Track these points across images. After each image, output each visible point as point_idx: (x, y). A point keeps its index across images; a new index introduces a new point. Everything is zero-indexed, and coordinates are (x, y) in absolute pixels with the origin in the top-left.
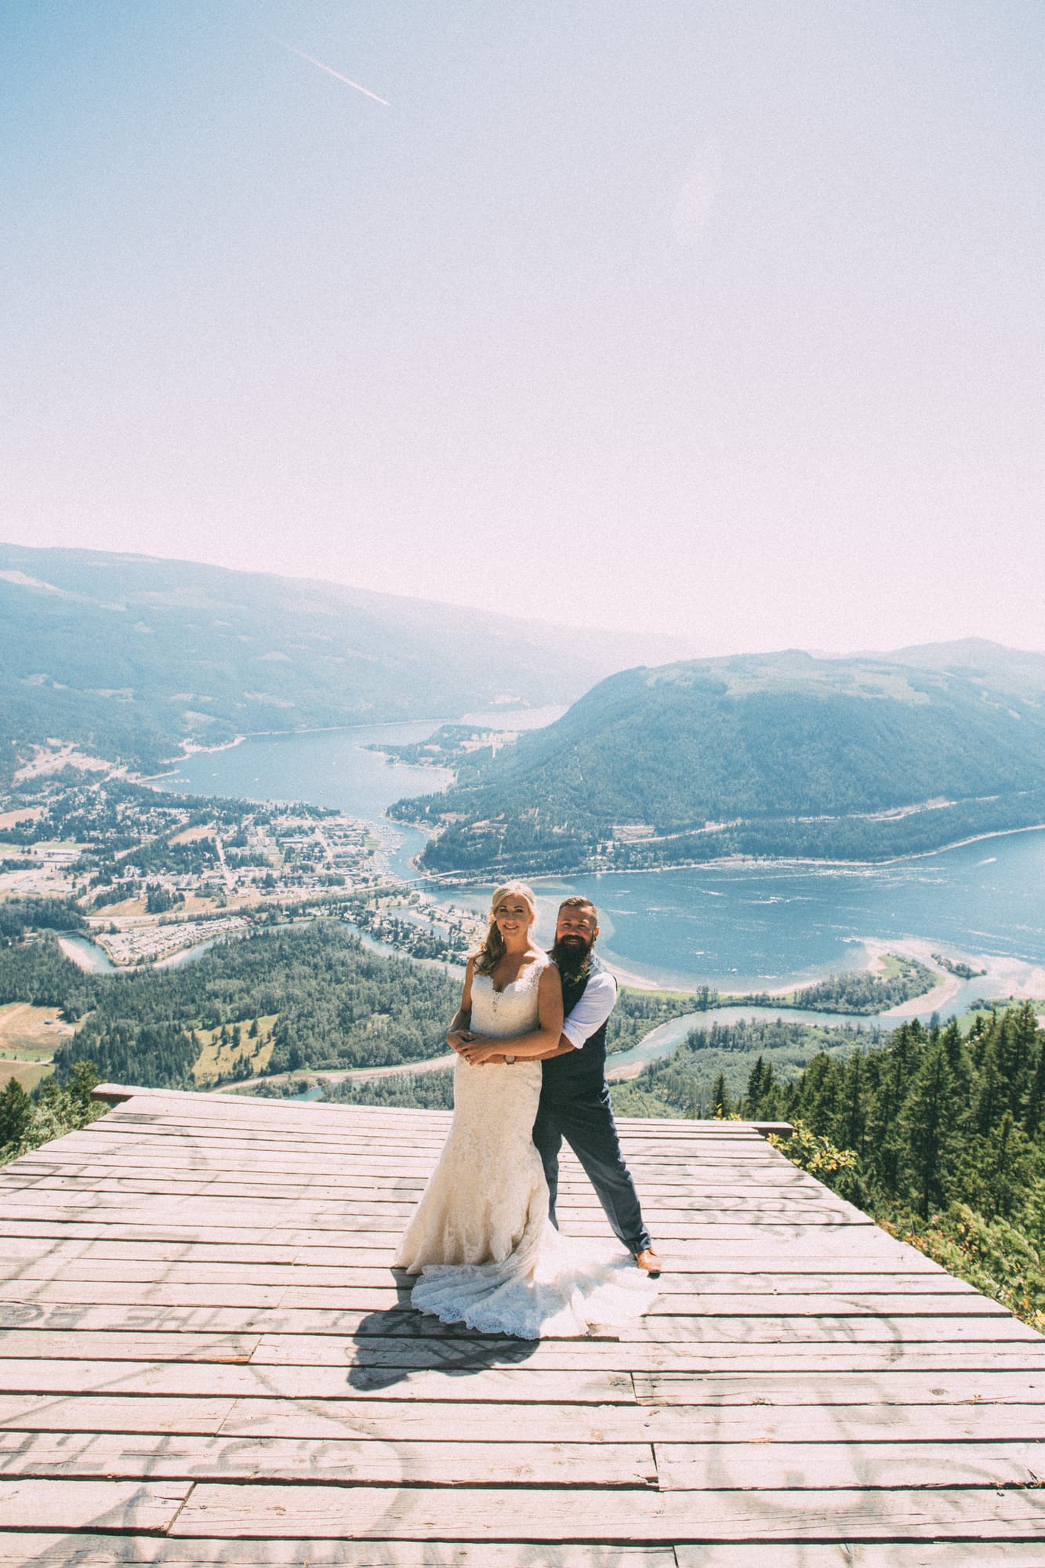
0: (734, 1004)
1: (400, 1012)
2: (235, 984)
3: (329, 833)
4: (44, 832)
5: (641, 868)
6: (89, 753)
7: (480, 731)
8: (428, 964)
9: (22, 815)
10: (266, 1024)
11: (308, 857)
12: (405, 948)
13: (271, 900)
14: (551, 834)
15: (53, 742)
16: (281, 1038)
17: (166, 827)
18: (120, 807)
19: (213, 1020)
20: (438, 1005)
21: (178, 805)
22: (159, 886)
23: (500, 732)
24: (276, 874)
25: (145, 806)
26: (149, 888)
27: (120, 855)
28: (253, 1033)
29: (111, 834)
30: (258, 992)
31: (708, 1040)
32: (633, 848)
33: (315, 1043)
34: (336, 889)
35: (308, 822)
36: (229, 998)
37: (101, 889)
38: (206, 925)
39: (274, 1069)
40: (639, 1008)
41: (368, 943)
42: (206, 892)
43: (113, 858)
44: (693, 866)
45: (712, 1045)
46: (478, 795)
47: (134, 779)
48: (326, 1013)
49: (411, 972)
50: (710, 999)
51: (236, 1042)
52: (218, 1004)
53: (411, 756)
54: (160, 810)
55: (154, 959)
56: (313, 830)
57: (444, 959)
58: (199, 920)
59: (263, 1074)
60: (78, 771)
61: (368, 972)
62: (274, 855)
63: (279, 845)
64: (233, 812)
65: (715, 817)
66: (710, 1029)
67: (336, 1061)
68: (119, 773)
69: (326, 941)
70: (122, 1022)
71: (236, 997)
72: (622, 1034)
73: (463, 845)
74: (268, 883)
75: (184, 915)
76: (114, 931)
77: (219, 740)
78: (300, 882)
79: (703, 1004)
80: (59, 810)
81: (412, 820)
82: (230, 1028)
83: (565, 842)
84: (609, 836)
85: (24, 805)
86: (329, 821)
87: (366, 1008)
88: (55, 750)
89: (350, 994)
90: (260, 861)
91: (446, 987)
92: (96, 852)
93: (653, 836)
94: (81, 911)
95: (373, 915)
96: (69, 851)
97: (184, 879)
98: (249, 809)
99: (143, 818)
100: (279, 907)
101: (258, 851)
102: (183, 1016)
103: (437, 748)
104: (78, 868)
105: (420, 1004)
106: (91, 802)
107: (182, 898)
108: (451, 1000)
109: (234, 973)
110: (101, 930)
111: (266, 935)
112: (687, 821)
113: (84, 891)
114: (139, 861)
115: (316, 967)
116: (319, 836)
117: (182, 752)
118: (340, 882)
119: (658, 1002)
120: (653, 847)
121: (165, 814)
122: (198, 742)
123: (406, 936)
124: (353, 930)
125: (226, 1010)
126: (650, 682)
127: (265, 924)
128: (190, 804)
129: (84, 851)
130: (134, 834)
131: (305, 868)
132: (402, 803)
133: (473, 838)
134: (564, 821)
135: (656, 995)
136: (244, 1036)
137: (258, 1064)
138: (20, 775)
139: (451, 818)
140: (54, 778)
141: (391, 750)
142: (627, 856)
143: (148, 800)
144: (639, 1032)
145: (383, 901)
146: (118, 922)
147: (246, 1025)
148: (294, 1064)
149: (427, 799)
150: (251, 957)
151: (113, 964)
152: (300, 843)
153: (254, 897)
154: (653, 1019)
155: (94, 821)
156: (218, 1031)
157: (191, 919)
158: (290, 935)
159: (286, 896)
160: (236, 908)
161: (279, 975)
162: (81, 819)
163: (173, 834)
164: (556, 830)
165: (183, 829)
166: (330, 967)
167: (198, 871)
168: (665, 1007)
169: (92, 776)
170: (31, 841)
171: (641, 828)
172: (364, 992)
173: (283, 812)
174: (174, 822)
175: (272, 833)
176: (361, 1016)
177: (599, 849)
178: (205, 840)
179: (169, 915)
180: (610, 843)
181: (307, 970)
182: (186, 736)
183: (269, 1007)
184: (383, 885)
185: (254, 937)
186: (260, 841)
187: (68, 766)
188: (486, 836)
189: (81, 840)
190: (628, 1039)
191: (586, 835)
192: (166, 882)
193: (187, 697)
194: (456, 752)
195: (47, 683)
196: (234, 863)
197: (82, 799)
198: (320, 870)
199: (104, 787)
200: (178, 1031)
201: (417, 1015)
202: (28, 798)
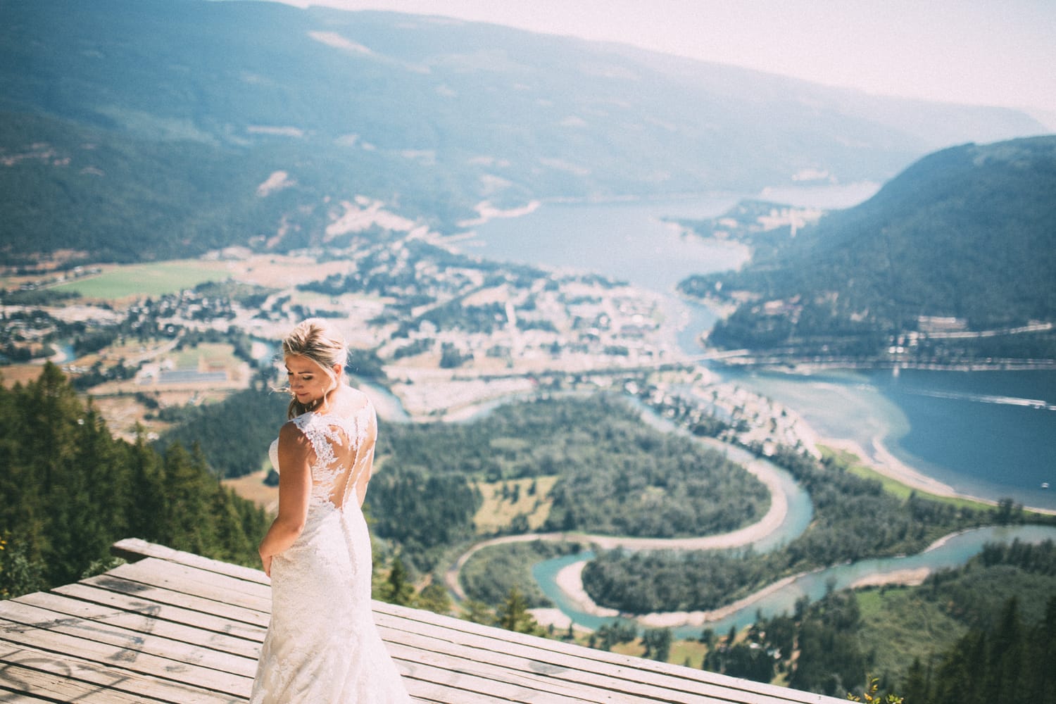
0: (1039, 521)
1: (675, 487)
2: (517, 444)
3: (617, 303)
4: (351, 285)
5: (947, 364)
6: (394, 211)
7: (779, 207)
8: (708, 443)
9: (332, 268)
10: (545, 484)
11: (596, 325)
12: (686, 424)
13: (556, 365)
14: (848, 321)
15: (361, 200)
16: (558, 499)
17: (462, 286)
18: (419, 266)
19: (495, 475)
20: (715, 484)
21: (472, 266)
22: (451, 345)
23: (803, 209)
24: (562, 341)
25: (442, 266)
26: (445, 346)
27: (418, 311)
28: (532, 491)
29: (410, 291)
30: (539, 452)
31: (1005, 557)
32: (940, 342)
33: (591, 508)
34: (620, 361)
35: (596, 291)
36: (511, 455)
37: (401, 343)
38: (495, 384)
39: (549, 527)
40: (929, 512)
41: (648, 417)
42: (496, 352)
43: (410, 313)
44: (1009, 368)
45: (1010, 562)
46: (774, 275)
47: (435, 240)
48: (602, 480)
49: (690, 448)
50: (1013, 513)
51: (515, 497)
52: (500, 461)
53: (705, 230)
54: (456, 271)
55: (444, 412)
56: (600, 299)
57: (725, 439)
58: (487, 379)
59: (539, 531)
60: (381, 229)
61: (647, 445)
62: (562, 322)
63: (568, 312)
64: (525, 277)
65: (1041, 316)
66: (1009, 544)
67: (609, 527)
68: (419, 233)
69: (607, 409)
70: (414, 468)
71: (518, 455)
72: (908, 537)
73: (753, 325)
74: (555, 349)
75: (473, 373)
76: (409, 382)
77: (515, 205)
78: (585, 349)
79: (1005, 516)
80: (366, 265)
81: (701, 295)
82: (511, 484)
83: (863, 330)
84: (914, 327)
85: (334, 258)
86: (617, 292)
87: (642, 480)
88: (363, 208)
89: (627, 464)
90: (547, 327)
91: (724, 468)
92: (397, 307)
93: (964, 330)
94: (381, 362)
95: (654, 388)
96: (372, 304)
97: (478, 337)
98: (538, 275)
99: (440, 277)
100: (563, 374)
101: (546, 317)
102: (468, 468)
103: (732, 223)
104: (380, 321)
105: (696, 482)
106: (393, 260)
107: (471, 357)
108: (728, 482)
109: (517, 432)
110: (398, 381)
111: (550, 401)
112: (1006, 318)
113: (384, 343)
114: (437, 318)
115: (595, 435)
116: (607, 306)
117: (478, 215)
118: (624, 352)
119: (952, 509)
120: (962, 343)
121: (459, 276)
122: (495, 205)
123: (687, 413)
124: (634, 404)
125: (508, 466)
126: (978, 161)
127: (549, 388)
128: (485, 267)
129: (387, 306)
130: (431, 292)
131: (591, 337)
132: (694, 278)
133: (764, 319)
134: (864, 308)
135: (950, 502)
136: (523, 494)
137: (536, 521)
138: (334, 230)
139: (742, 296)
140: (362, 234)
141: (685, 223)
142: (931, 352)
143: (445, 261)
144: (926, 538)
145: (667, 375)
146: (413, 374)
147: (525, 483)
148: (569, 524)
149: (718, 276)
150: (534, 419)
151: (407, 413)
152: (587, 311)
153: (539, 361)
154: (944, 526)
155: (395, 278)
156: (499, 486)
157: (481, 377)
158: (573, 402)
159: (571, 362)
160: (524, 370)
161: (560, 439)
162: (385, 276)
163: (468, 295)
164: (855, 317)
165: (477, 290)
166: (609, 436)
167: (488, 331)
168: (958, 515)
169: (396, 235)
170: (337, 293)
171: (952, 321)
172: (641, 465)
173: (572, 279)
174: (468, 282)
175: (561, 299)
176: (636, 487)
177: (901, 340)
178: (496, 304)
179: (460, 372)
180: (914, 336)
181: (586, 436)
182: (485, 198)
183: (548, 468)
184: (668, 360)
185: (539, 401)
186: (548, 306)
187: (374, 225)
188: (778, 318)
189: (383, 294)
190: (914, 544)
191: (887, 325)
192: (458, 339)
193: (487, 160)
194: (753, 229)
195: (358, 143)
196: (523, 325)
197: (385, 256)
198: (606, 340)
199: (406, 245)
200: (462, 481)
201: (692, 492)
202: (338, 252)
